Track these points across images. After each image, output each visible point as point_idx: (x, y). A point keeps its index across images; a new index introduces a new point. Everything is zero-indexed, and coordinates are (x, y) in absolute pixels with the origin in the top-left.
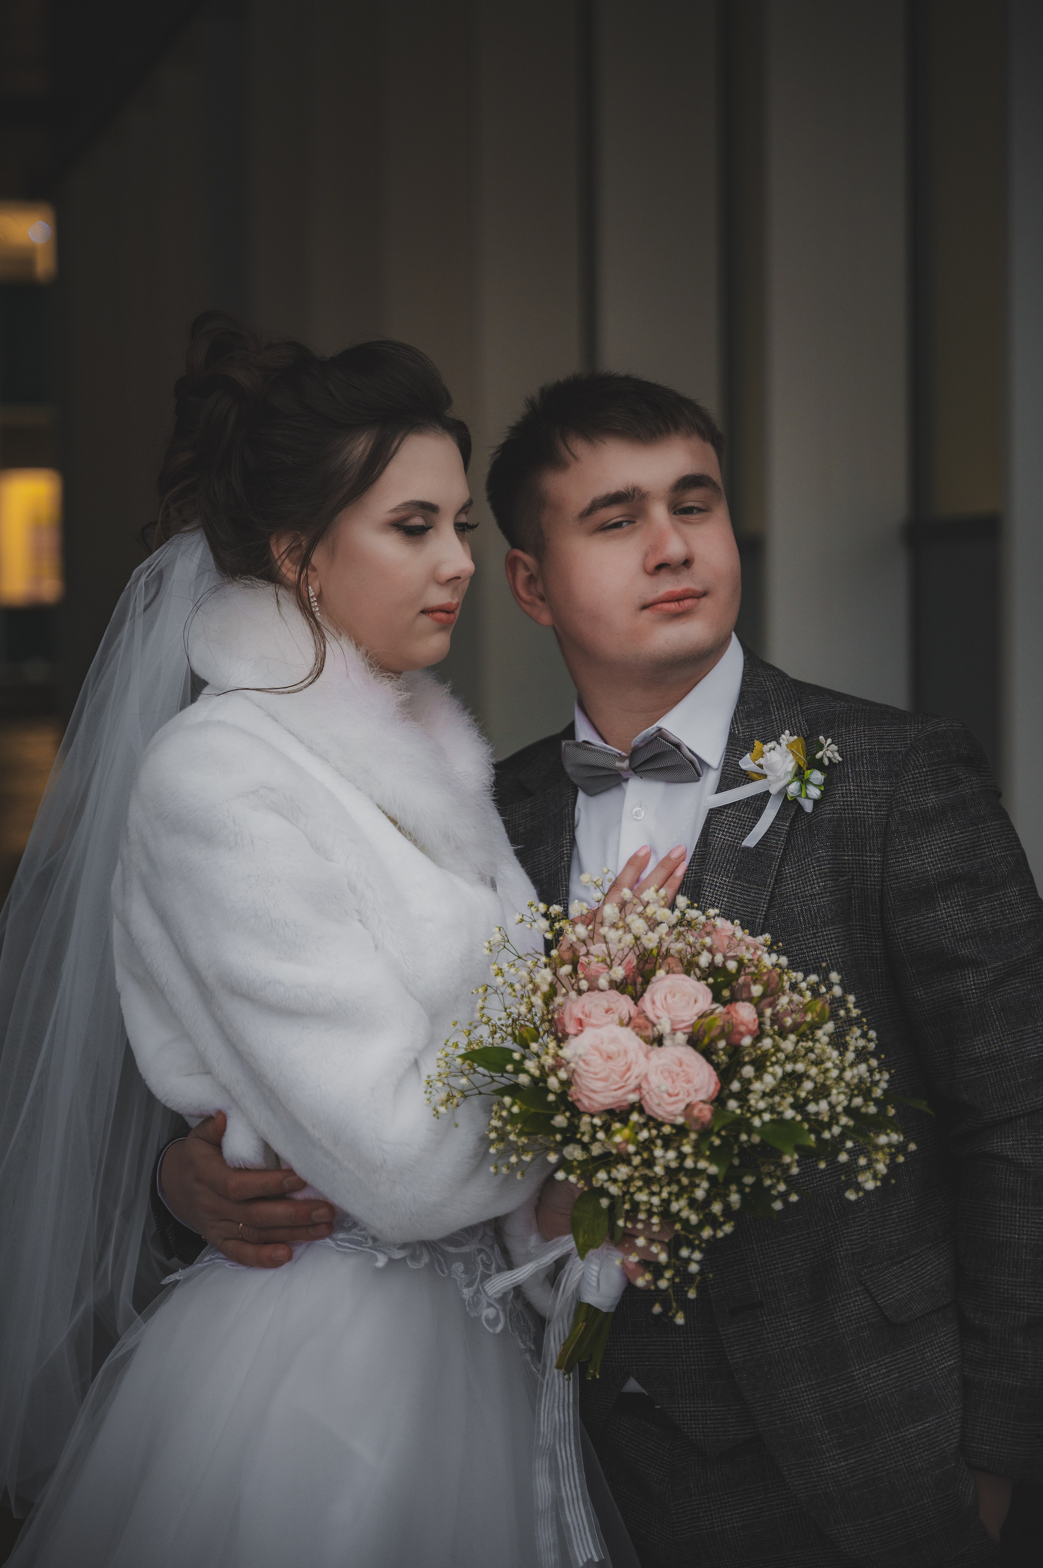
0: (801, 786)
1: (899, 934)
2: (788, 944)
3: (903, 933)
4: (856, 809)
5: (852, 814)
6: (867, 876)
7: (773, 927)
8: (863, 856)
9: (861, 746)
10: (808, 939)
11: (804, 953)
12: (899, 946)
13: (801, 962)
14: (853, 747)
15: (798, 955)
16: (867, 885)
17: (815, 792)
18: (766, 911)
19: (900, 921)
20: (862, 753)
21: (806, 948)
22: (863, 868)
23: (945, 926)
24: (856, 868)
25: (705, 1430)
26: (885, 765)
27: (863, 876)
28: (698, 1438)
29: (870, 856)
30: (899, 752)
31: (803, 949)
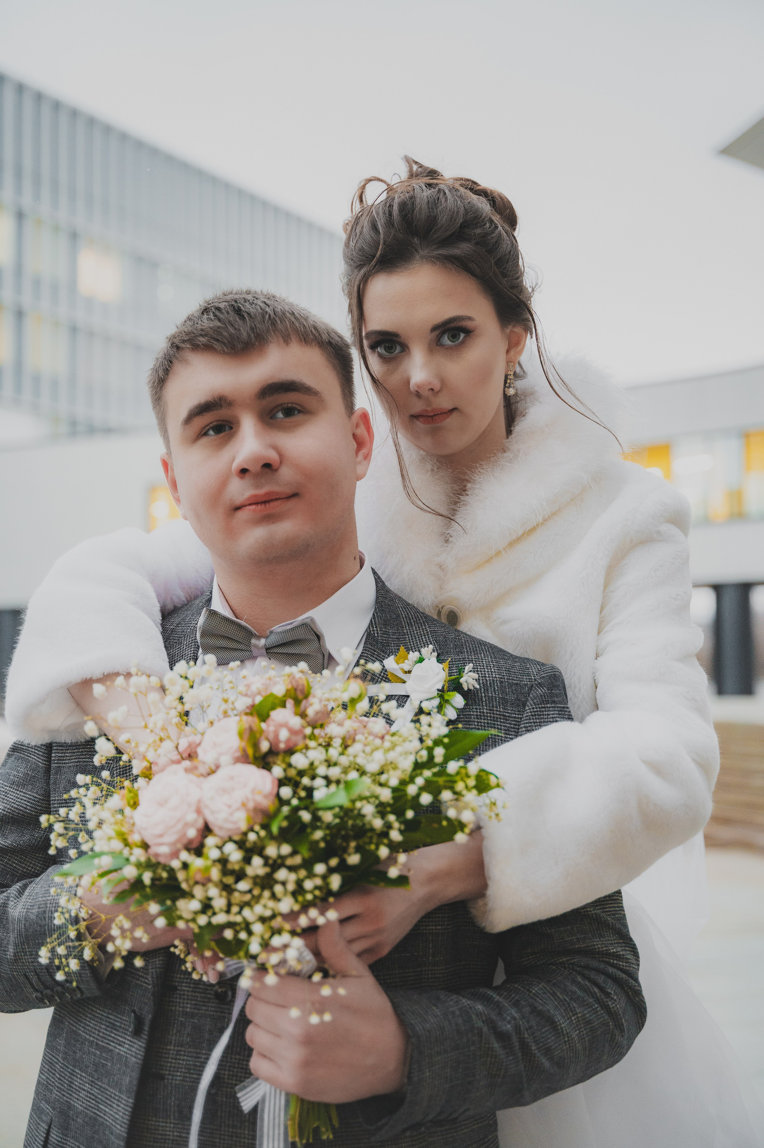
0: (440, 703)
9: (492, 675)
14: (485, 674)
17: (452, 713)
20: (493, 681)
26: (514, 694)
30: (525, 686)
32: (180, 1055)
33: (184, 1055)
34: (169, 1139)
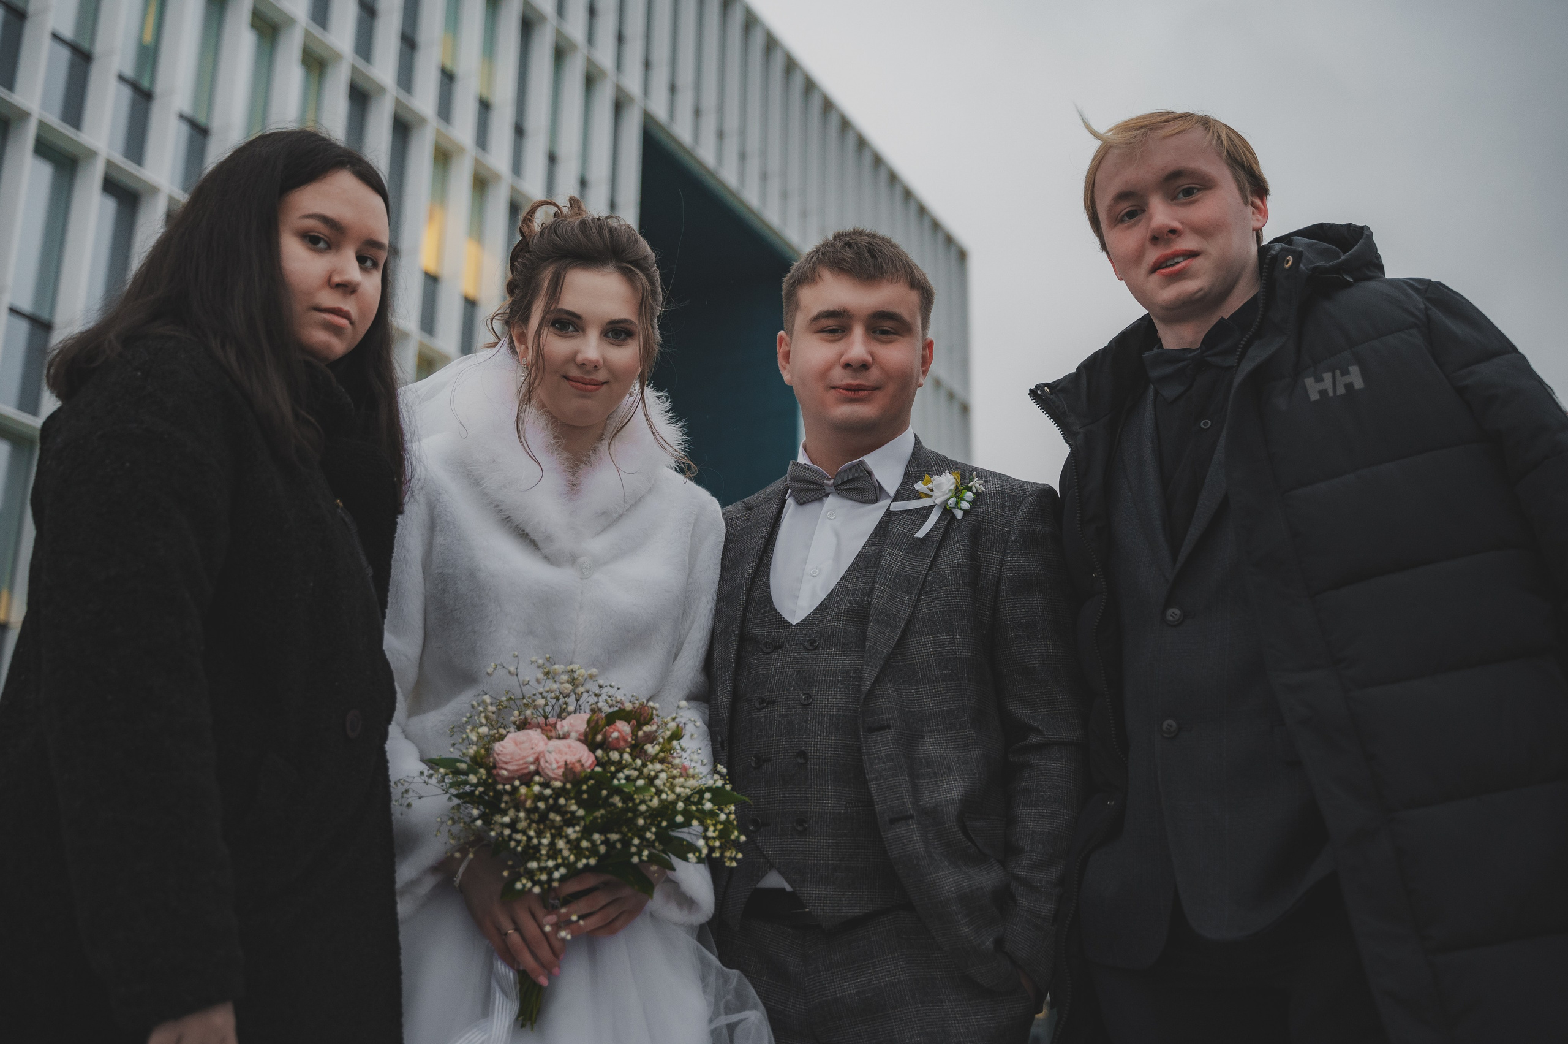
0: (957, 501)
1: (1008, 608)
2: (939, 593)
3: (1011, 607)
4: (990, 523)
5: (988, 525)
6: (991, 567)
7: (929, 582)
8: (990, 553)
9: (996, 489)
10: (953, 591)
11: (949, 600)
12: (1006, 616)
13: (946, 605)
14: (991, 489)
15: (944, 600)
16: (990, 572)
17: (965, 505)
18: (927, 572)
19: (1009, 599)
21: (951, 597)
22: (989, 561)
23: (1038, 609)
24: (984, 561)
25: (825, 908)
26: (1011, 501)
27: (988, 566)
28: (819, 913)
29: (995, 554)
30: (1021, 497)
31: (948, 597)
32: (780, 742)
33: (783, 742)
34: (777, 800)
